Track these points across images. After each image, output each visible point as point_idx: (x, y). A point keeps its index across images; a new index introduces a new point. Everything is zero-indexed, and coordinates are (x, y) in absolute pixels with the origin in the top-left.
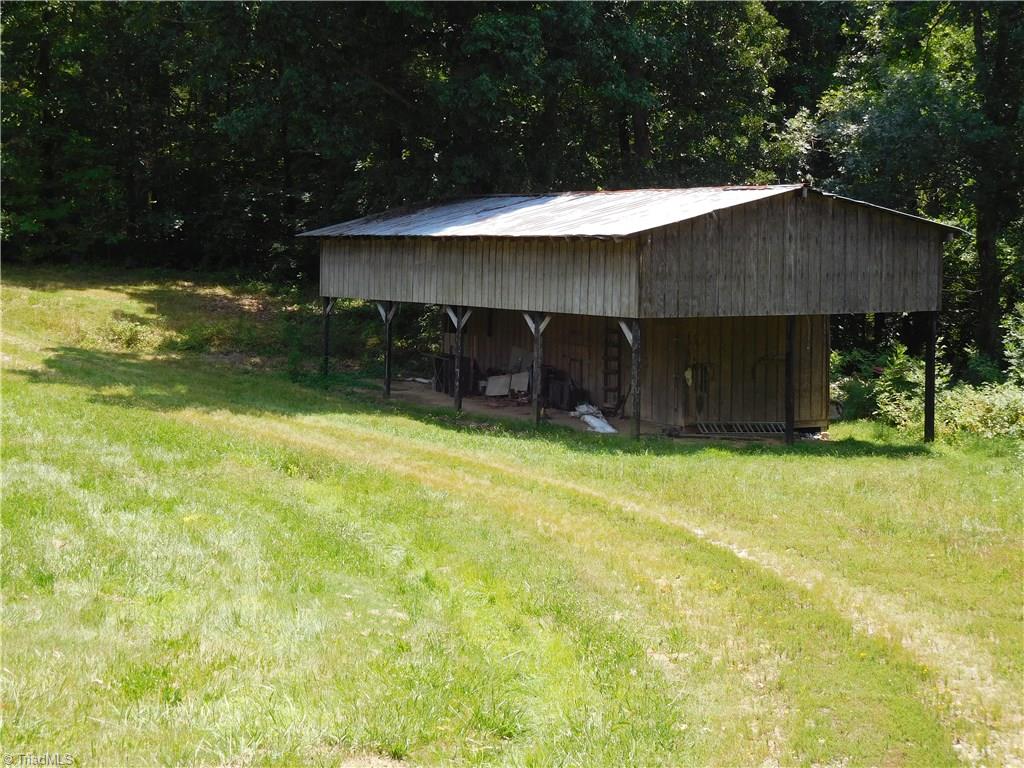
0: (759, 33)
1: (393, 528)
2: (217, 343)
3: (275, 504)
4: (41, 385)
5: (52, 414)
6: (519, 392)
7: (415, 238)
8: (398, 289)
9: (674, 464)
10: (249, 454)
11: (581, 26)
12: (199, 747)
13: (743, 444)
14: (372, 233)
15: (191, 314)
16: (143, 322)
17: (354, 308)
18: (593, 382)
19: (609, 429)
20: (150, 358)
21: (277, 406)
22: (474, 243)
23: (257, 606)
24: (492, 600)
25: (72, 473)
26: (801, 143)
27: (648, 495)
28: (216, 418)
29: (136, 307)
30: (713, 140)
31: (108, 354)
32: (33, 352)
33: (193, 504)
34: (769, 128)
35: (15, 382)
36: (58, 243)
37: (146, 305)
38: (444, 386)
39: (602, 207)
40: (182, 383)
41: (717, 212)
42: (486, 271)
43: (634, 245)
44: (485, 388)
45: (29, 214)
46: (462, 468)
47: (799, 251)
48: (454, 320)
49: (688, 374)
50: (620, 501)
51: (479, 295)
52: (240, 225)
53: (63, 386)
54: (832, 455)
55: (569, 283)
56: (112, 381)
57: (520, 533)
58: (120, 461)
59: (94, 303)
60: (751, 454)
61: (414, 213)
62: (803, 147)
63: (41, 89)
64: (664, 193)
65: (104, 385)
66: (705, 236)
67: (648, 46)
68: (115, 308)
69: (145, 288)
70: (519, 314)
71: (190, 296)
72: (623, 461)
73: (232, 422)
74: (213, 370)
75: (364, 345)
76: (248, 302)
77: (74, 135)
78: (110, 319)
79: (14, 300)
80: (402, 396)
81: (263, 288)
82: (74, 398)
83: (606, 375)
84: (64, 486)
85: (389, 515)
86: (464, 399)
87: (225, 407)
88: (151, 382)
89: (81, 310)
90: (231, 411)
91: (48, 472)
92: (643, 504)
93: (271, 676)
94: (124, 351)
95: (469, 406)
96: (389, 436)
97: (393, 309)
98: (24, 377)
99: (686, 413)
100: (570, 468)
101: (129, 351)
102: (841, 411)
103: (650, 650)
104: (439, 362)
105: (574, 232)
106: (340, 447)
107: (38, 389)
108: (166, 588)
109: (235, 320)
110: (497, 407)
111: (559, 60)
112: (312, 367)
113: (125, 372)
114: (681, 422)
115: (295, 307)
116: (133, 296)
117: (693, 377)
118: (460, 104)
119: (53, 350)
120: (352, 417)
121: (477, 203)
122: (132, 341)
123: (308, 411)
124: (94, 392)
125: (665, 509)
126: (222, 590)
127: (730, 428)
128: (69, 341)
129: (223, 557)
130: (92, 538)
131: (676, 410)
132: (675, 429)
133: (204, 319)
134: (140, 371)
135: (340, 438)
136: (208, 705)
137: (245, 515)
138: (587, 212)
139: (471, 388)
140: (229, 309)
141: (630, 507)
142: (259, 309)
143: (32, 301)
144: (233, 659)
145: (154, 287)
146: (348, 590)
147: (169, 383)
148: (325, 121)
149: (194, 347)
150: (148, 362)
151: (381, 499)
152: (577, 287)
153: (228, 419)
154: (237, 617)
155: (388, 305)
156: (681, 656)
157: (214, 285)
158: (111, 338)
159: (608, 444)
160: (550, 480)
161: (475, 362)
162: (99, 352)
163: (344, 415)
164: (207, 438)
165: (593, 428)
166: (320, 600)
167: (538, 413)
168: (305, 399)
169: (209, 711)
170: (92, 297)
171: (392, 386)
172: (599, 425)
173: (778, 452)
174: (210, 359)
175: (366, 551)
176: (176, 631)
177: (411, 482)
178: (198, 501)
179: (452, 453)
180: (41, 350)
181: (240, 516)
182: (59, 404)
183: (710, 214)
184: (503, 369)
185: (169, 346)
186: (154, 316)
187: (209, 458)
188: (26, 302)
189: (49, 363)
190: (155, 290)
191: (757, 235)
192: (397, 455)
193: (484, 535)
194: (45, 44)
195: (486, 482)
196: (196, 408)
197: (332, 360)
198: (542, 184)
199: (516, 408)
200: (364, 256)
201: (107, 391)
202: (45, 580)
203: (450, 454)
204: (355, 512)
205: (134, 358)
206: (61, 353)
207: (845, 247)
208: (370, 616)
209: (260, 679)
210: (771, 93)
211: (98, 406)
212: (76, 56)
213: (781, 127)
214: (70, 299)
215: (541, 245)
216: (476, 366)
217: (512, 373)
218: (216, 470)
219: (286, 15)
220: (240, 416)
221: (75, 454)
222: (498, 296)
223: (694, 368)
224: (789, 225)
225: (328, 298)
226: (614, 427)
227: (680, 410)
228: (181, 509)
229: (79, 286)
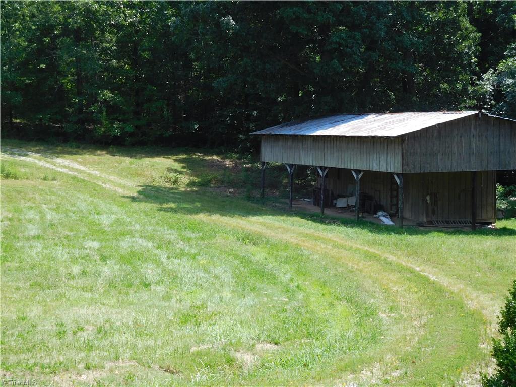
0: (467, 35)
1: (287, 266)
2: (214, 182)
3: (238, 256)
4: (137, 203)
5: (142, 216)
6: (352, 205)
7: (303, 135)
8: (296, 159)
9: (416, 239)
10: (228, 234)
11: (380, 36)
12: (208, 338)
13: (452, 230)
14: (284, 133)
15: (202, 169)
16: (181, 173)
17: (277, 165)
18: (385, 202)
19: (391, 223)
20: (184, 190)
21: (241, 212)
22: (329, 139)
23: (229, 295)
24: (323, 295)
25: (153, 242)
26: (488, 86)
27: (399, 253)
28: (213, 218)
29: (177, 166)
30: (446, 85)
31: (165, 188)
32: (132, 187)
33: (204, 256)
34: (474, 79)
35: (125, 202)
36: (142, 136)
37: (182, 165)
38: (316, 203)
39: (388, 121)
40: (198, 201)
41: (439, 125)
42: (335, 151)
43: (400, 140)
44: (336, 203)
45: (129, 123)
46: (320, 241)
47: (477, 142)
48: (321, 173)
49: (428, 198)
50: (387, 255)
51: (332, 162)
52: (224, 127)
53: (147, 204)
54: (493, 235)
55: (371, 157)
56: (168, 201)
57: (341, 269)
58: (173, 237)
59: (158, 164)
60: (454, 234)
61: (303, 123)
62: (489, 88)
63: (134, 65)
64: (417, 114)
65: (164, 202)
66: (433, 136)
67: (412, 44)
68: (168, 166)
69: (181, 156)
70: (350, 170)
71: (202, 160)
72: (393, 238)
73: (220, 220)
74: (212, 195)
75: (281, 183)
76: (228, 163)
77: (149, 86)
78: (166, 172)
79: (123, 163)
80: (297, 207)
81: (235, 156)
82: (151, 209)
83: (391, 197)
84: (150, 248)
85: (286, 261)
86: (325, 209)
87: (218, 213)
88: (185, 201)
89: (153, 168)
90: (220, 215)
91: (142, 242)
92: (396, 257)
93: (233, 318)
94: (172, 187)
95: (328, 212)
96: (290, 226)
97: (294, 167)
98: (129, 199)
99: (427, 216)
100: (369, 241)
101: (175, 187)
102: (504, 214)
103: (380, 313)
104: (315, 191)
105: (373, 134)
106: (268, 231)
107: (135, 205)
108: (194, 288)
109: (222, 172)
110: (341, 213)
111: (370, 52)
112: (257, 194)
113: (173, 197)
114: (425, 220)
115: (250, 165)
116: (176, 160)
117: (430, 199)
118: (324, 73)
119: (141, 186)
120: (274, 217)
121: (332, 118)
122: (175, 182)
123: (254, 214)
124: (160, 206)
125: (405, 259)
126: (215, 289)
127: (448, 223)
128: (148, 182)
129: (216, 277)
130: (164, 269)
131: (422, 214)
132: (422, 223)
133: (208, 171)
134: (179, 196)
135: (268, 227)
136: (211, 327)
137: (225, 261)
138: (381, 124)
139: (329, 203)
140: (219, 166)
141: (391, 258)
142: (233, 166)
143: (131, 164)
144: (220, 313)
145: (185, 156)
146: (266, 291)
147: (193, 202)
148: (262, 82)
149: (204, 184)
150: (183, 192)
151: (283, 254)
152: (375, 158)
153: (219, 218)
154: (221, 299)
155: (291, 166)
156: (392, 315)
157: (212, 155)
158: (166, 180)
159: (388, 230)
160: (358, 246)
161: (332, 192)
162: (161, 187)
163: (271, 216)
164: (210, 227)
165: (384, 222)
166: (254, 294)
167: (358, 216)
168: (253, 209)
169: (211, 329)
170: (157, 161)
171: (293, 203)
172: (387, 221)
173: (466, 233)
174: (211, 190)
175: (275, 275)
176: (199, 303)
177: (297, 247)
178: (206, 254)
179: (317, 234)
180: (136, 186)
181: (223, 261)
182: (145, 212)
183: (435, 126)
184: (344, 194)
185: (192, 184)
186: (185, 170)
187: (210, 236)
188: (128, 164)
189: (139, 192)
190: (186, 158)
191: (457, 135)
192: (293, 235)
193: (325, 269)
194: (136, 44)
195: (330, 247)
196: (205, 213)
197: (267, 190)
198: (362, 109)
199: (350, 213)
200: (280, 143)
201: (165, 206)
202: (147, 285)
203: (316, 235)
204: (272, 260)
205: (176, 190)
206: (145, 188)
207: (499, 139)
208: (274, 300)
209: (229, 319)
210: (476, 61)
211: (162, 212)
212: (149, 50)
213: (480, 78)
214: (148, 162)
215: (359, 139)
216: (332, 194)
217: (348, 197)
218: (214, 241)
219: (245, 34)
220: (224, 217)
221: (153, 234)
222: (340, 162)
223: (431, 195)
224: (472, 130)
225: (264, 162)
226: (393, 222)
227: (425, 214)
228: (199, 258)
229: (152, 157)
